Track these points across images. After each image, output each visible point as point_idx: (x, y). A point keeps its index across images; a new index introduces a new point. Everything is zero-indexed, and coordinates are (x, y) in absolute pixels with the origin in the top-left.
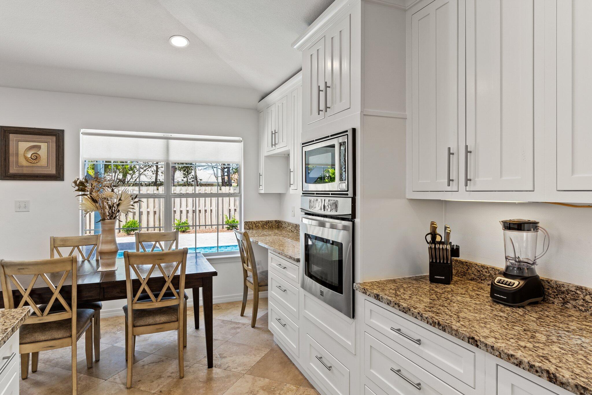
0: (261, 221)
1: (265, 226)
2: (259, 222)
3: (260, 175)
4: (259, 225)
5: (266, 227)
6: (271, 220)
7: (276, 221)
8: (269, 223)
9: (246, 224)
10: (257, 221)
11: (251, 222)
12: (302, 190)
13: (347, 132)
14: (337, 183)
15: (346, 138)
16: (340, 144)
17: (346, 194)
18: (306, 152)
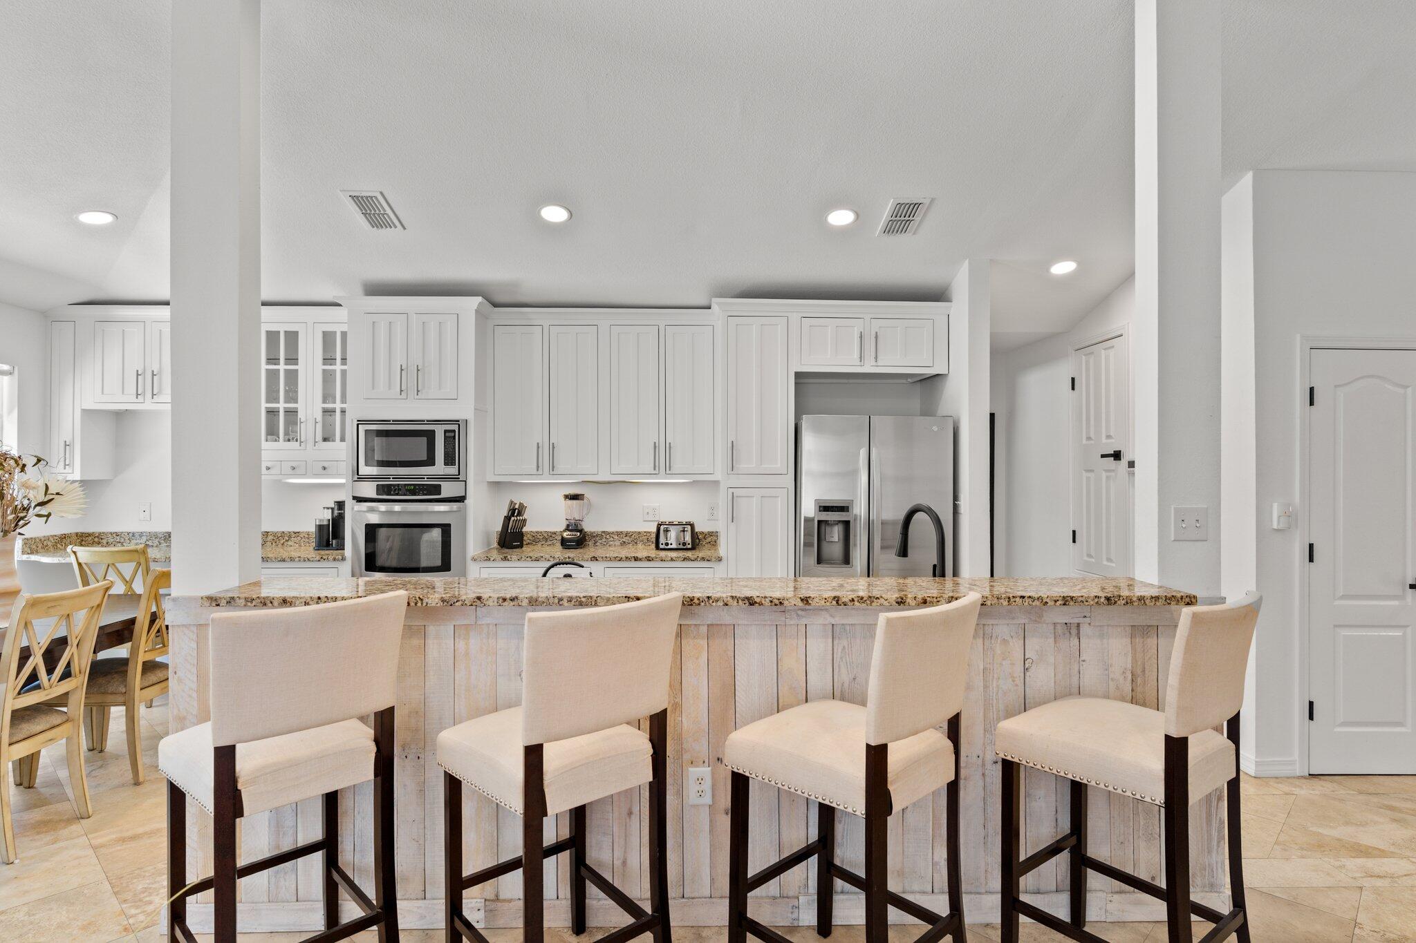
0: (52, 536)
1: (59, 545)
2: (48, 538)
3: (66, 445)
4: (49, 543)
5: (61, 547)
6: (69, 532)
7: (77, 534)
8: (65, 537)
9: (25, 544)
10: (46, 535)
11: (35, 539)
12: (358, 474)
13: (459, 421)
14: (440, 468)
15: (455, 427)
16: (446, 431)
17: (455, 478)
18: (366, 431)
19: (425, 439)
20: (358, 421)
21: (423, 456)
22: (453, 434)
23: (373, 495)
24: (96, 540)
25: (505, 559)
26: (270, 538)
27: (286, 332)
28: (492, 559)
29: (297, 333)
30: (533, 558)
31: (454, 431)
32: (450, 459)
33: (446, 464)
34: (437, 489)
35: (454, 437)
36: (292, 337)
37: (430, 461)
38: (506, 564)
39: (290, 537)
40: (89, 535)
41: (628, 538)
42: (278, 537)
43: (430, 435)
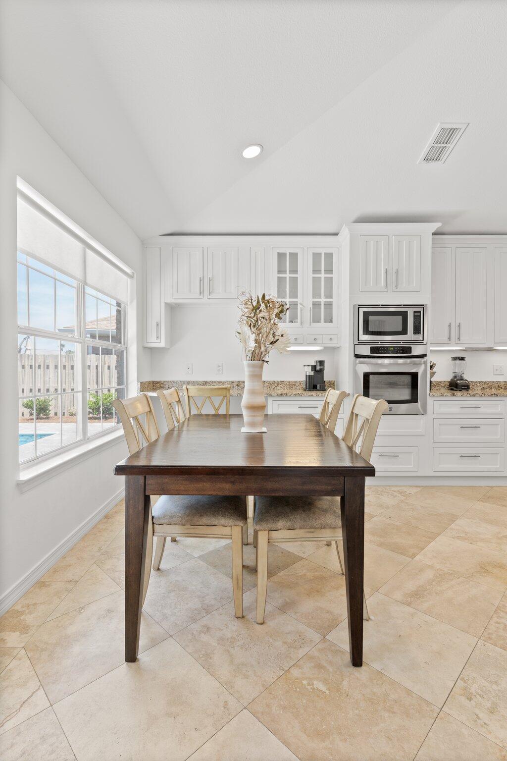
3: (157, 325)
9: (141, 385)
11: (143, 383)
12: (358, 340)
13: (423, 305)
14: (410, 335)
15: (421, 309)
16: (415, 312)
17: (421, 343)
18: (364, 312)
19: (401, 317)
20: (359, 305)
21: (400, 328)
22: (419, 314)
23: (368, 353)
24: (162, 385)
25: (453, 395)
26: (266, 384)
27: (289, 253)
28: (445, 395)
29: (297, 254)
30: (471, 394)
31: (420, 312)
32: (417, 330)
33: (415, 333)
34: (409, 350)
35: (420, 316)
36: (294, 256)
37: (404, 331)
38: (454, 398)
39: (278, 384)
40: (158, 382)
41: (486, 385)
42: (271, 385)
43: (404, 315)
